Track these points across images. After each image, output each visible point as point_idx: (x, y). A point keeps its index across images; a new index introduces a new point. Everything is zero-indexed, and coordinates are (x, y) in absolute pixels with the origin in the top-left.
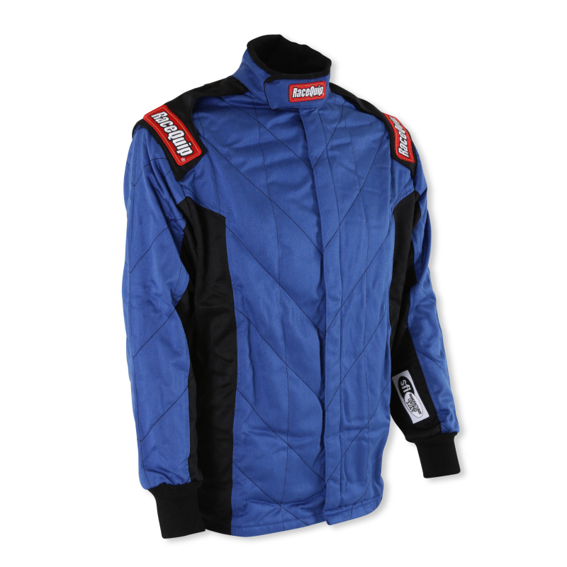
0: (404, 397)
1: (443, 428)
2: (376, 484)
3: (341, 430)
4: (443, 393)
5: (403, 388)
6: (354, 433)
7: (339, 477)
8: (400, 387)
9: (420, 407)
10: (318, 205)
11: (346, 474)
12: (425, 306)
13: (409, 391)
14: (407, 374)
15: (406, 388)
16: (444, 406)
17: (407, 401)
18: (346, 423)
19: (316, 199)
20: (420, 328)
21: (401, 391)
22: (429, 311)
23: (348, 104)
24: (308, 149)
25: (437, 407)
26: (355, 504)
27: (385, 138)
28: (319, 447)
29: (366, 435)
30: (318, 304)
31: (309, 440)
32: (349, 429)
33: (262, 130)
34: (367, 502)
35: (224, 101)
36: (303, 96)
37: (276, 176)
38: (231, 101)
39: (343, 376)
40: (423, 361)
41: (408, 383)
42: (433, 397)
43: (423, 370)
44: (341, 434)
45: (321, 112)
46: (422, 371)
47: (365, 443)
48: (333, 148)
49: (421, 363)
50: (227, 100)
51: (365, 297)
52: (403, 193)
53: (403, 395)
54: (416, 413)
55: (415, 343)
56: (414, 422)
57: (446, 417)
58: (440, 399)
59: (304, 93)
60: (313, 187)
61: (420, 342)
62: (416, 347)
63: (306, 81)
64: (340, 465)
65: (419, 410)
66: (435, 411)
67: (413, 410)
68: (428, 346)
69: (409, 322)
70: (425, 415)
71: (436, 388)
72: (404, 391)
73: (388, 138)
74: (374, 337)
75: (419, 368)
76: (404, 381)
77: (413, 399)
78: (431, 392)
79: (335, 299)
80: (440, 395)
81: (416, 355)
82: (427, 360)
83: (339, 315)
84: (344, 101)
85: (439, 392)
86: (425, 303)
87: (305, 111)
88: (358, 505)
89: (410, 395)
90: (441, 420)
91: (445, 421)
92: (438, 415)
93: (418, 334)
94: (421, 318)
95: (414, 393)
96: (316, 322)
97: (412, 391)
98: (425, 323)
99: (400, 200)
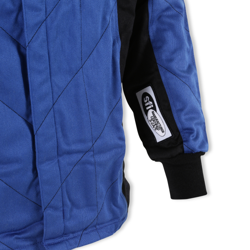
0: (147, 114)
1: (185, 148)
2: (113, 206)
3: (59, 155)
4: (186, 111)
5: (147, 104)
6: (75, 158)
7: (60, 204)
8: (144, 103)
9: (162, 126)
11: (70, 200)
12: (169, 17)
13: (152, 108)
14: (150, 90)
15: (149, 106)
16: (187, 125)
17: (150, 119)
18: (64, 147)
20: (163, 41)
21: (145, 107)
22: (172, 21)
25: (179, 126)
26: (86, 229)
28: (30, 174)
29: (92, 160)
30: (14, 15)
31: (16, 167)
32: (69, 153)
34: (101, 226)
39: (56, 96)
40: (165, 77)
41: (151, 99)
42: (175, 115)
43: (165, 86)
44: (60, 159)
46: (164, 88)
47: (91, 168)
49: (163, 79)
51: (78, 7)
53: (146, 112)
54: (159, 132)
55: (157, 58)
56: (158, 141)
57: (189, 136)
58: (183, 118)
61: (162, 56)
62: (158, 62)
64: (60, 193)
65: (161, 128)
66: (178, 130)
67: (156, 129)
68: (171, 60)
69: (151, 34)
70: (168, 134)
71: (179, 106)
72: (147, 108)
74: (94, 52)
75: (161, 84)
76: (147, 97)
77: (155, 117)
78: (174, 109)
79: (35, 9)
80: (183, 113)
81: (158, 70)
82: (169, 75)
83: (43, 28)
85: (182, 110)
86: (169, 13)
88: (90, 230)
89: (153, 113)
90: (184, 140)
91: (187, 141)
92: (182, 134)
93: (160, 47)
94: (165, 30)
95: (156, 111)
96: (15, 35)
97: (154, 108)
98: (169, 36)
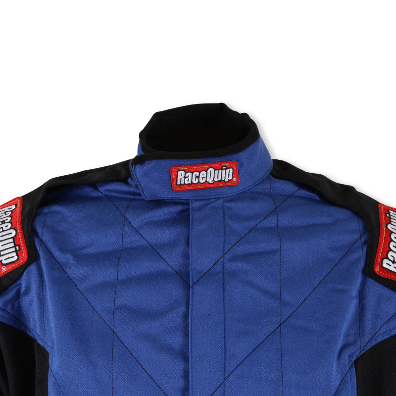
10: (187, 345)
19: (186, 335)
23: (303, 193)
24: (188, 258)
27: (359, 244)
33: (127, 229)
35: (98, 190)
36: (196, 181)
37: (129, 297)
38: (105, 190)
45: (227, 204)
48: (235, 259)
50: (101, 189)
52: (382, 331)
59: (198, 177)
60: (186, 316)
63: (200, 161)
73: (365, 243)
84: (296, 188)
87: (198, 204)
99: (374, 343)
